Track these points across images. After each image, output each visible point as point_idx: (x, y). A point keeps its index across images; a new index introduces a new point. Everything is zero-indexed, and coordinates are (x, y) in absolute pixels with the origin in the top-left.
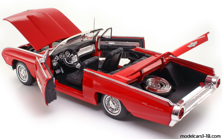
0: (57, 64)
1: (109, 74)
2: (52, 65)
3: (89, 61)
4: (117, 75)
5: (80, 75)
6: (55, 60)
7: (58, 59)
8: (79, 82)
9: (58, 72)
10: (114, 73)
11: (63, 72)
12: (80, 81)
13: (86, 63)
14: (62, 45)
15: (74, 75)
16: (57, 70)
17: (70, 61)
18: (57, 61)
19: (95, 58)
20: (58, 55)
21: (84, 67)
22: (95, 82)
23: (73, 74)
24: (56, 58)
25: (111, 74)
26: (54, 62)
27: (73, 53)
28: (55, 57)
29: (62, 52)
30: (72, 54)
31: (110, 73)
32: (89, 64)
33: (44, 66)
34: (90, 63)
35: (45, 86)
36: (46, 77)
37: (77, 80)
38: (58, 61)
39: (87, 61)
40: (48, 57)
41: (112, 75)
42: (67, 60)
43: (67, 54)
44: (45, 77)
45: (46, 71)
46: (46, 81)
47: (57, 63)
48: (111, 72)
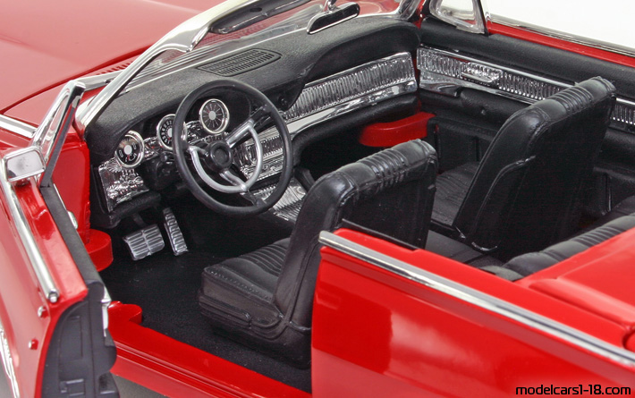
0: (139, 188)
1: (503, 273)
2: (103, 194)
3: (364, 174)
4: (562, 284)
5: (295, 270)
6: (124, 158)
7: (141, 155)
8: (289, 324)
9: (142, 245)
10: (542, 266)
11: (179, 247)
12: (297, 315)
13: (340, 187)
14: (176, 54)
15: (260, 272)
16: (135, 229)
17: (226, 174)
18: (138, 169)
19: (403, 152)
20: (147, 125)
21: (329, 216)
22: (402, 332)
23: (246, 262)
24: (128, 150)
25: (515, 275)
26: (118, 175)
27: (256, 119)
28: (123, 137)
29: (171, 108)
30: (248, 126)
31: (511, 267)
32: (362, 193)
33: (41, 203)
34: (367, 187)
35: (38, 353)
36: (49, 285)
37: (277, 305)
38: (142, 170)
39: (351, 173)
40: (71, 139)
41: (526, 283)
42: (205, 162)
43: (213, 115)
44: (39, 289)
45: (48, 243)
46: (44, 314)
47: (138, 181)
48: (514, 260)
